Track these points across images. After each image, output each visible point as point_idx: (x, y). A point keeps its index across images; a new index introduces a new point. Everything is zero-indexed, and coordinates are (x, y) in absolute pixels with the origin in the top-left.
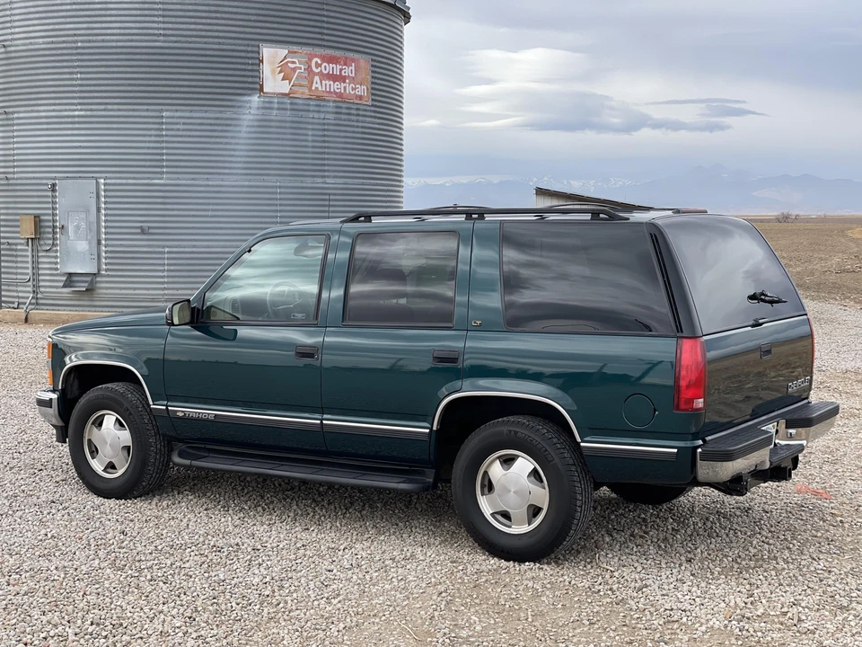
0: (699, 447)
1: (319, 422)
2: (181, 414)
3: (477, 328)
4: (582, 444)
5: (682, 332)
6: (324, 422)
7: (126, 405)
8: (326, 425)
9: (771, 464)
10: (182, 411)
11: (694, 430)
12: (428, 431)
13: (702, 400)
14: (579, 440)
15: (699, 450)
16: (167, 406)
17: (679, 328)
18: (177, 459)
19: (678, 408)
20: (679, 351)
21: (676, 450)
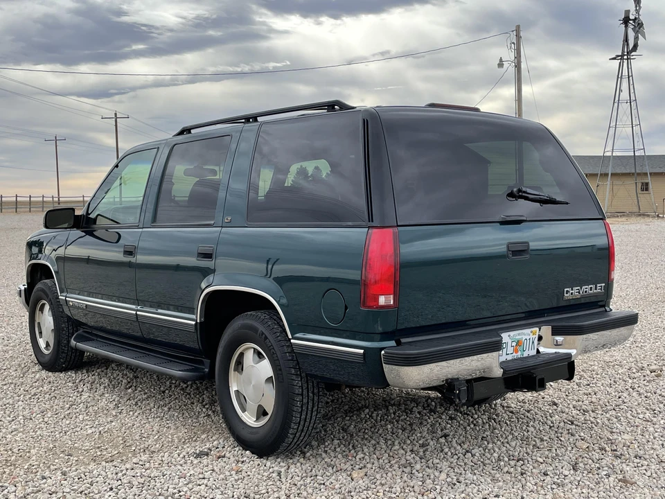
0: (382, 349)
1: (135, 312)
2: (71, 304)
3: (228, 225)
4: (292, 341)
5: (372, 221)
6: (138, 313)
7: (50, 297)
8: (139, 315)
9: (504, 373)
10: (72, 302)
11: (380, 329)
12: (194, 323)
13: (392, 296)
14: (290, 337)
15: (383, 352)
16: (66, 297)
17: (371, 218)
18: (73, 342)
19: (364, 305)
20: (367, 242)
21: (362, 351)
